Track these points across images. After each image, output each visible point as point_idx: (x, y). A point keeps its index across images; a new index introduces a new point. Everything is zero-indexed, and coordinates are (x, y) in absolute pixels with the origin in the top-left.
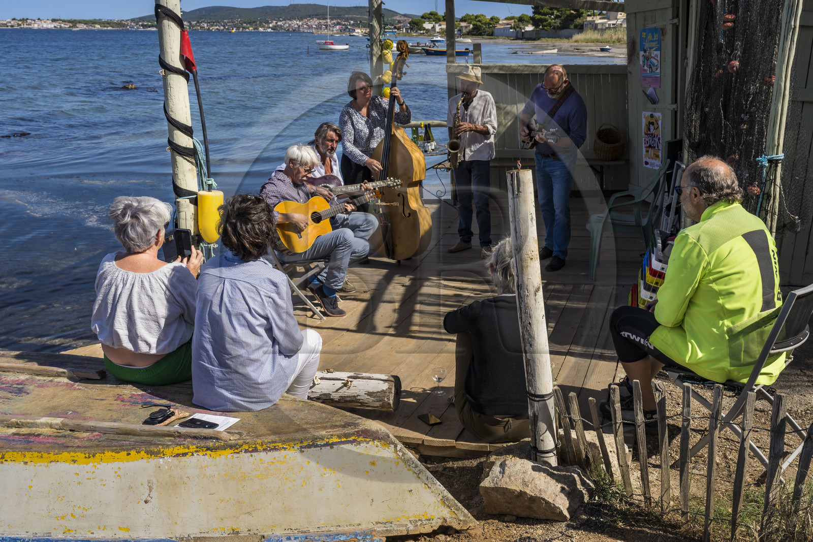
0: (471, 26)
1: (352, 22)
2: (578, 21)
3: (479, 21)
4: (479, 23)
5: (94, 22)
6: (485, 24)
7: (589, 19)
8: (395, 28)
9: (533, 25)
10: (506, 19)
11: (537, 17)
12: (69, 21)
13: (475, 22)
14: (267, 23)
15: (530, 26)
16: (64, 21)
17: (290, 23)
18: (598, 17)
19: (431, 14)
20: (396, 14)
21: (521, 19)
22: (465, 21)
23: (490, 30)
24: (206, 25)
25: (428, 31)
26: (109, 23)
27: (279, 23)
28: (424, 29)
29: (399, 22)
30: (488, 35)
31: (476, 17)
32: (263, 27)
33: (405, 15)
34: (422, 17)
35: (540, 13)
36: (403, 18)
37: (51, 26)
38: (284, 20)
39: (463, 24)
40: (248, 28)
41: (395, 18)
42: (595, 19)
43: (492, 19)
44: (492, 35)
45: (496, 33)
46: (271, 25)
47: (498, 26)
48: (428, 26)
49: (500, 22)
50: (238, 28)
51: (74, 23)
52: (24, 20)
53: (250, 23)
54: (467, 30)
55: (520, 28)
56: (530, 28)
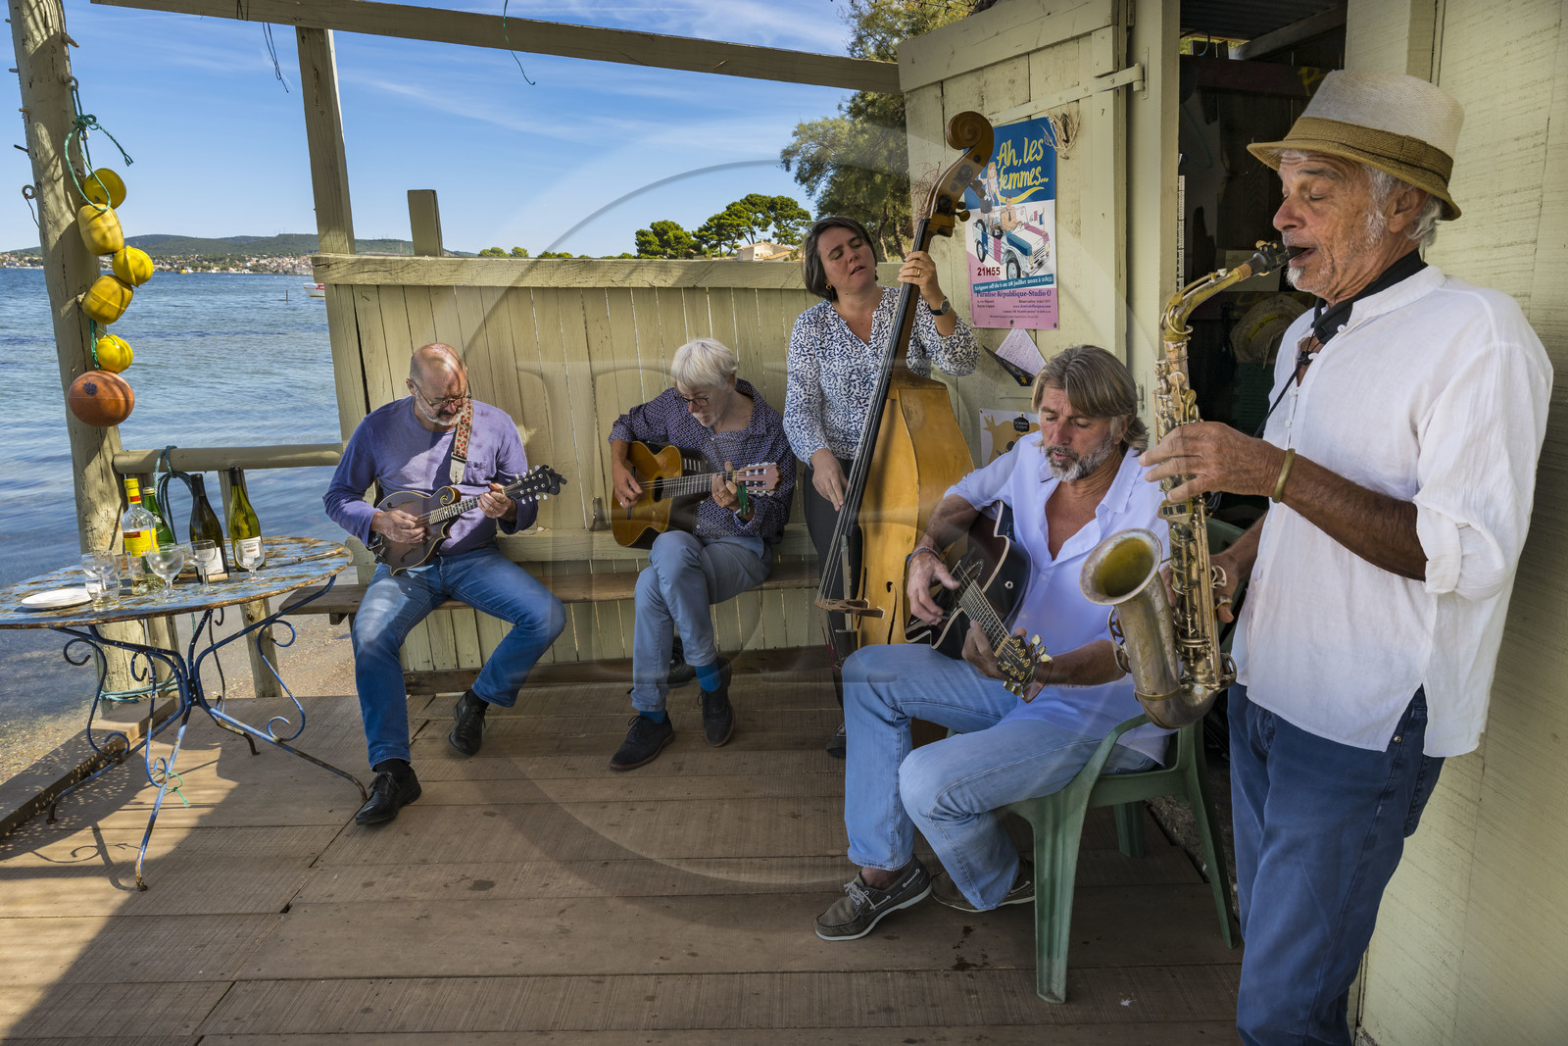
14: (244, 261)
17: (280, 261)
27: (262, 262)
32: (237, 266)
38: (269, 256)
40: (212, 268)
46: (248, 264)
50: (195, 268)
53: (214, 260)
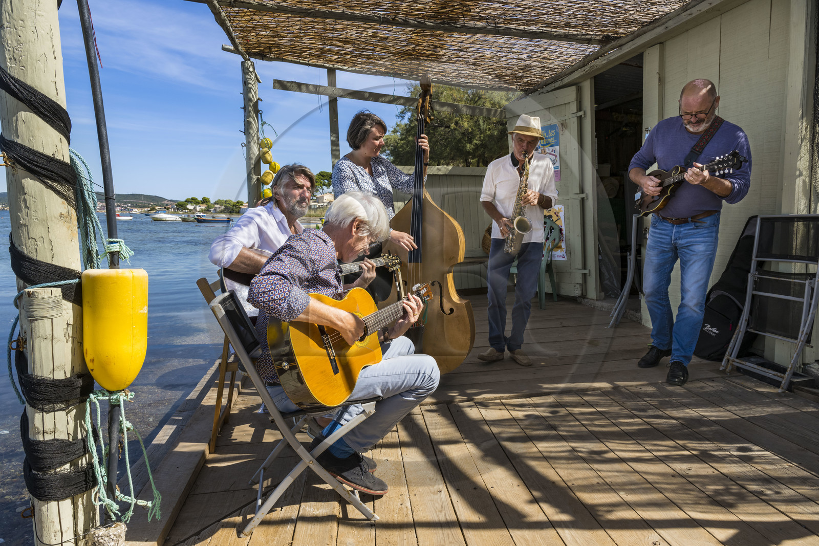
0: (223, 207)
1: (129, 205)
3: (229, 204)
6: (233, 206)
8: (165, 208)
13: (226, 205)
19: (192, 199)
20: (165, 199)
22: (218, 204)
23: (237, 210)
25: (191, 210)
28: (188, 209)
29: (167, 205)
30: (236, 213)
31: (226, 201)
33: (171, 201)
34: (186, 201)
36: (170, 203)
39: (216, 206)
41: (163, 202)
43: (238, 202)
44: (239, 213)
45: (241, 211)
48: (190, 207)
54: (220, 209)
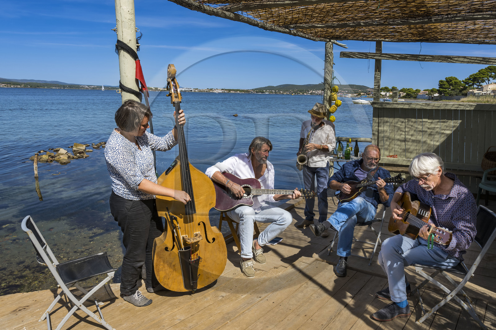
0: (405, 94)
2: (464, 92)
4: (409, 92)
5: (237, 90)
6: (413, 93)
7: (471, 91)
8: (367, 94)
9: (438, 93)
10: (424, 90)
11: (441, 89)
12: (228, 90)
13: (407, 92)
14: (309, 91)
15: (437, 94)
16: (226, 90)
17: (318, 91)
18: (476, 90)
19: (385, 88)
20: (368, 88)
21: (432, 91)
22: (402, 91)
23: (415, 96)
24: (282, 92)
25: (383, 95)
26: (243, 91)
27: (313, 92)
29: (369, 91)
30: (414, 98)
31: (408, 89)
32: (306, 93)
34: (381, 89)
35: (443, 88)
36: (371, 90)
37: (221, 91)
38: (316, 90)
39: (401, 93)
40: (300, 93)
41: (367, 90)
42: (474, 90)
43: (416, 90)
44: (416, 98)
45: (418, 97)
47: (420, 94)
48: (383, 93)
49: (421, 92)
51: (230, 90)
52: (211, 89)
53: (301, 91)
54: (403, 95)
55: (431, 95)
56: (437, 95)
